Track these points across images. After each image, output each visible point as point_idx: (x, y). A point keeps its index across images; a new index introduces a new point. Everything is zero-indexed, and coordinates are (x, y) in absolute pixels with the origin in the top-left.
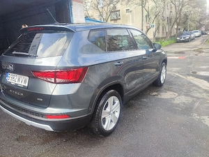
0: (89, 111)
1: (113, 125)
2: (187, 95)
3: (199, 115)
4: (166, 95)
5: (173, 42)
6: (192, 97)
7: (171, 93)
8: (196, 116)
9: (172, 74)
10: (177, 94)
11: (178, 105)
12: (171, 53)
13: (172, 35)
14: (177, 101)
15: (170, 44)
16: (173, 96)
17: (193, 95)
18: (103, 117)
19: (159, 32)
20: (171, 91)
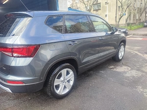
0: (40, 80)
1: (67, 90)
2: (138, 70)
3: (143, 88)
4: (120, 69)
5: (141, 26)
6: (143, 72)
7: (126, 67)
8: (140, 89)
9: (132, 52)
10: (130, 69)
11: (127, 78)
12: (137, 35)
13: (142, 21)
14: (127, 75)
15: (138, 28)
16: (126, 70)
17: (144, 70)
18: (55, 84)
19: (130, 19)
20: (126, 66)
